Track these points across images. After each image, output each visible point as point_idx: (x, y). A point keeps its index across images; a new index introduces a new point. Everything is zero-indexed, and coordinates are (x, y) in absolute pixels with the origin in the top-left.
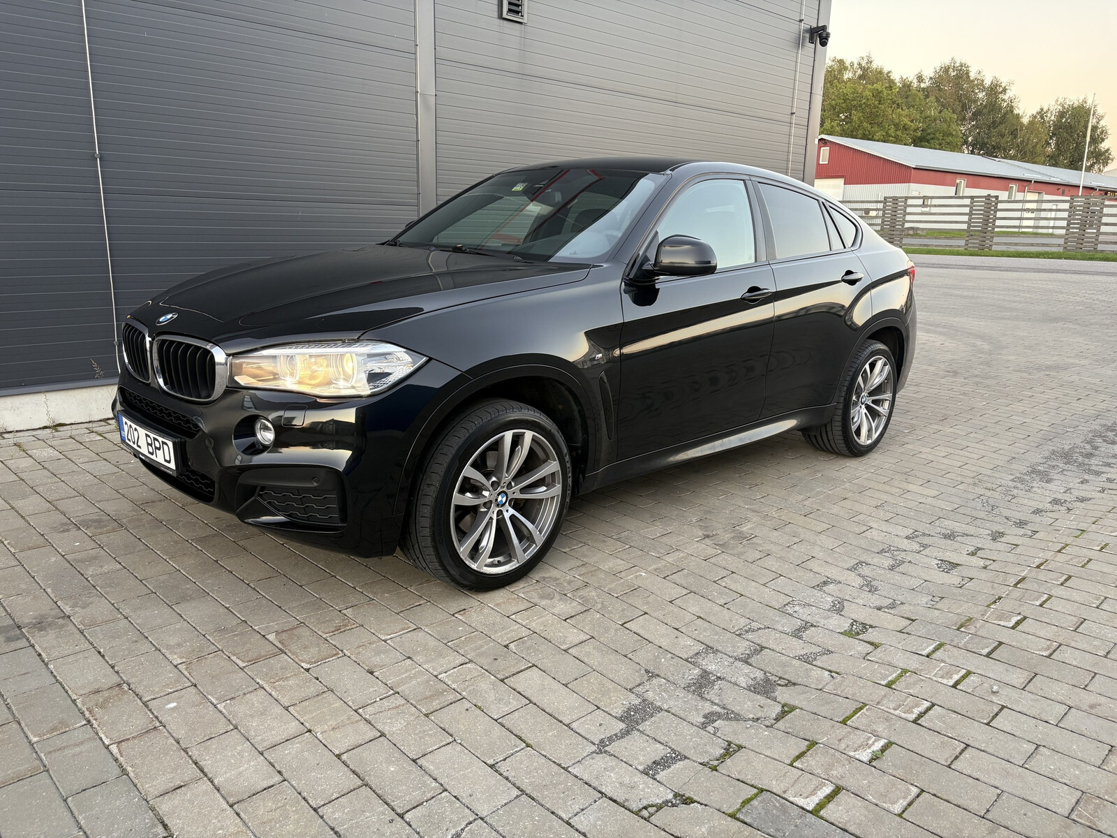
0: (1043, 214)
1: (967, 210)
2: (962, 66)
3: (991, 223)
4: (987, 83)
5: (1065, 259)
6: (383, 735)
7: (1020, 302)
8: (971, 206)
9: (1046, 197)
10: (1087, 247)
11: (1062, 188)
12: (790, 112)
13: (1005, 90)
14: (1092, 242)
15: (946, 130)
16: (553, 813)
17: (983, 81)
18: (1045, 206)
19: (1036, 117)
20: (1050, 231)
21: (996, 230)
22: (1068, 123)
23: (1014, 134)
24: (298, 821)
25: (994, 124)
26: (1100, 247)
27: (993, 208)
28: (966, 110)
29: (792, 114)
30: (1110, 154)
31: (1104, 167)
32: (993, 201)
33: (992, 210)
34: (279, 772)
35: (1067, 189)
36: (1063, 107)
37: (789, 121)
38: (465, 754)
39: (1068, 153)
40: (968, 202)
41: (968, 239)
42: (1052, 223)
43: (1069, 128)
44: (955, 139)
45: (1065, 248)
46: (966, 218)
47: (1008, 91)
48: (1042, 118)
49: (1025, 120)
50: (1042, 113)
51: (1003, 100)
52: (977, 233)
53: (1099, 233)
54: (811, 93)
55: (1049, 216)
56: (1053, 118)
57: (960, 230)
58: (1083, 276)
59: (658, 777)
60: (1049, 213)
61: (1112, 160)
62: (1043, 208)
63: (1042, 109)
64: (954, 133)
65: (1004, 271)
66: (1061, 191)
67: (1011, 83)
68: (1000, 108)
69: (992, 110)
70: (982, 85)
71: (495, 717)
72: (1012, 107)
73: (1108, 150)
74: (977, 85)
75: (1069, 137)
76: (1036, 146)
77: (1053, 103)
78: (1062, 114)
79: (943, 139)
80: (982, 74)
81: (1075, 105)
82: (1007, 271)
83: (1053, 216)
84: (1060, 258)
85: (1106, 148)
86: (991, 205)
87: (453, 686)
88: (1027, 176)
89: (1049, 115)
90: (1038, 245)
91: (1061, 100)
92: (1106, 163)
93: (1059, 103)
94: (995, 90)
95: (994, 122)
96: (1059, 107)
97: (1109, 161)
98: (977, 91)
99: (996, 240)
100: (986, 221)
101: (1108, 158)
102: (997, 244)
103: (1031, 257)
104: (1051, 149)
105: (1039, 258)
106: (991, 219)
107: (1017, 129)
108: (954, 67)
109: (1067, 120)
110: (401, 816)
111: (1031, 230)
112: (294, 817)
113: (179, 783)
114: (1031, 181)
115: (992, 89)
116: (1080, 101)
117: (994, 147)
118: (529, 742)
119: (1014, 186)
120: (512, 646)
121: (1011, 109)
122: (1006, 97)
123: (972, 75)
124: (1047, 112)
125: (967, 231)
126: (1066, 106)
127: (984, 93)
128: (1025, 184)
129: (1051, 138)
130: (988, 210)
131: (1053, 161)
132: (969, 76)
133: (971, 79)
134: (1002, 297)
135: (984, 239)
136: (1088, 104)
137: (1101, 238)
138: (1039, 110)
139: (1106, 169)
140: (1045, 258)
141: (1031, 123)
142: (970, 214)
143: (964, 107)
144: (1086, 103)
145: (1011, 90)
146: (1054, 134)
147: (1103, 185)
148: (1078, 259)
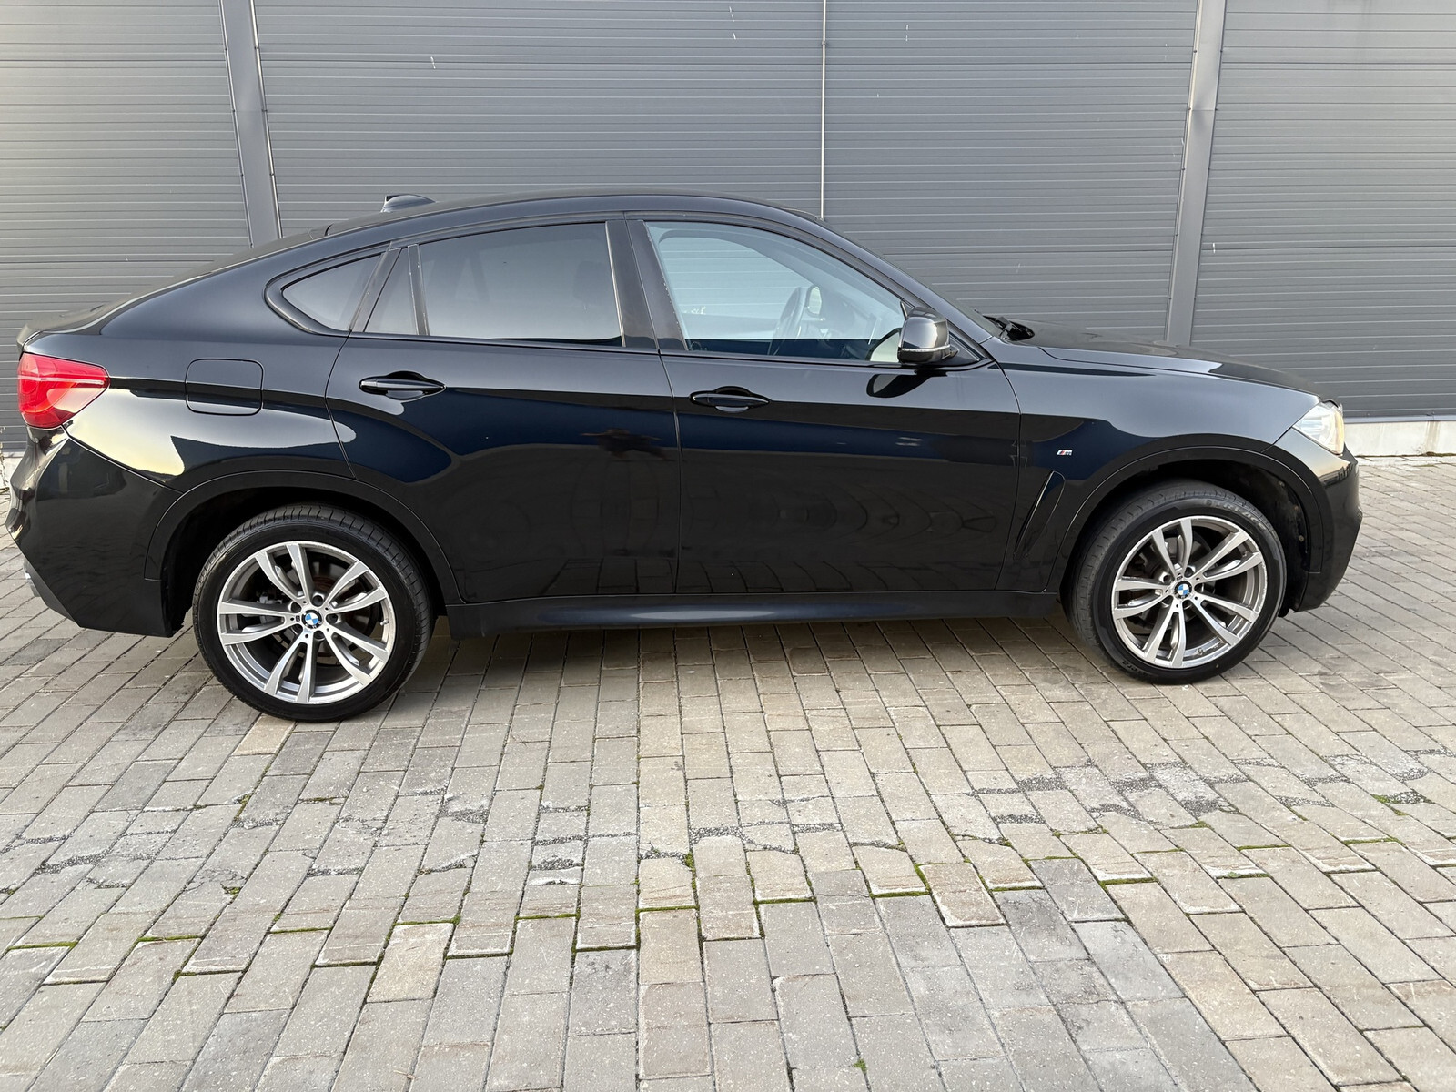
6: (810, 730)
16: (888, 813)
24: (713, 755)
34: (724, 727)
38: (859, 760)
59: (1000, 825)
71: (907, 747)
87: (893, 717)
110: (780, 777)
112: (712, 752)
113: (662, 713)
118: (918, 769)
120: (973, 707)
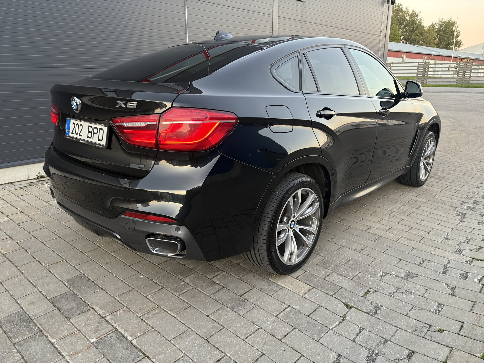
0: (437, 69)
1: (416, 68)
2: (399, 5)
3: (426, 73)
4: (410, 12)
5: (458, 87)
7: (453, 105)
8: (418, 66)
9: (438, 62)
10: (466, 82)
11: (444, 57)
12: (380, 31)
13: (418, 15)
14: (468, 80)
15: (394, 33)
17: (408, 12)
18: (437, 66)
19: (430, 27)
20: (439, 76)
21: (429, 76)
22: (444, 29)
23: (422, 34)
25: (413, 30)
26: (471, 82)
27: (427, 67)
28: (401, 24)
29: (381, 32)
30: (461, 42)
31: (459, 48)
32: (427, 64)
33: (427, 68)
35: (446, 58)
36: (442, 22)
37: (379, 34)
39: (444, 42)
40: (417, 64)
41: (417, 80)
42: (440, 73)
43: (444, 32)
44: (398, 37)
45: (457, 83)
46: (416, 71)
47: (419, 16)
48: (433, 27)
49: (426, 29)
50: (433, 25)
51: (416, 20)
52: (421, 78)
53: (470, 76)
54: (387, 23)
55: (439, 70)
56: (437, 27)
57: (414, 76)
58: (471, 94)
60: (439, 69)
61: (462, 45)
62: (436, 67)
63: (433, 24)
64: (397, 34)
65: (438, 92)
66: (444, 59)
67: (420, 12)
68: (416, 24)
69: (413, 24)
70: (408, 13)
72: (421, 23)
73: (460, 41)
74: (406, 13)
75: (444, 36)
76: (431, 39)
77: (438, 21)
78: (441, 26)
79: (393, 37)
80: (408, 9)
81: (447, 22)
82: (439, 92)
83: (440, 70)
84: (456, 87)
85: (460, 40)
86: (426, 66)
88: (430, 53)
89: (436, 26)
90: (446, 82)
91: (441, 20)
92: (459, 46)
93: (440, 21)
94: (413, 16)
95: (413, 29)
96: (440, 22)
97: (461, 45)
98: (406, 16)
99: (428, 80)
100: (424, 72)
101: (460, 44)
102: (429, 82)
103: (444, 87)
104: (437, 40)
105: (447, 87)
106: (426, 71)
107: (423, 32)
108: (396, 6)
109: (443, 28)
111: (431, 76)
114: (432, 55)
115: (412, 15)
116: (449, 20)
117: (413, 40)
119: (425, 57)
121: (420, 24)
122: (418, 19)
123: (404, 9)
124: (435, 25)
125: (417, 77)
126: (443, 22)
127: (409, 17)
128: (430, 56)
129: (437, 36)
130: (425, 68)
131: (438, 46)
132: (402, 10)
133: (403, 11)
134: (444, 103)
135: (423, 80)
136: (452, 21)
137: (472, 78)
138: (432, 24)
139: (459, 49)
140: (450, 87)
141: (429, 30)
142: (418, 70)
143: (401, 23)
144: (451, 20)
145: (420, 15)
146: (438, 34)
147: (460, 56)
148: (464, 87)
